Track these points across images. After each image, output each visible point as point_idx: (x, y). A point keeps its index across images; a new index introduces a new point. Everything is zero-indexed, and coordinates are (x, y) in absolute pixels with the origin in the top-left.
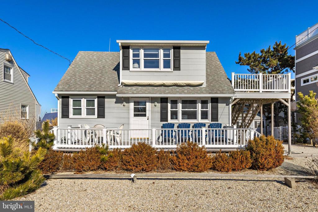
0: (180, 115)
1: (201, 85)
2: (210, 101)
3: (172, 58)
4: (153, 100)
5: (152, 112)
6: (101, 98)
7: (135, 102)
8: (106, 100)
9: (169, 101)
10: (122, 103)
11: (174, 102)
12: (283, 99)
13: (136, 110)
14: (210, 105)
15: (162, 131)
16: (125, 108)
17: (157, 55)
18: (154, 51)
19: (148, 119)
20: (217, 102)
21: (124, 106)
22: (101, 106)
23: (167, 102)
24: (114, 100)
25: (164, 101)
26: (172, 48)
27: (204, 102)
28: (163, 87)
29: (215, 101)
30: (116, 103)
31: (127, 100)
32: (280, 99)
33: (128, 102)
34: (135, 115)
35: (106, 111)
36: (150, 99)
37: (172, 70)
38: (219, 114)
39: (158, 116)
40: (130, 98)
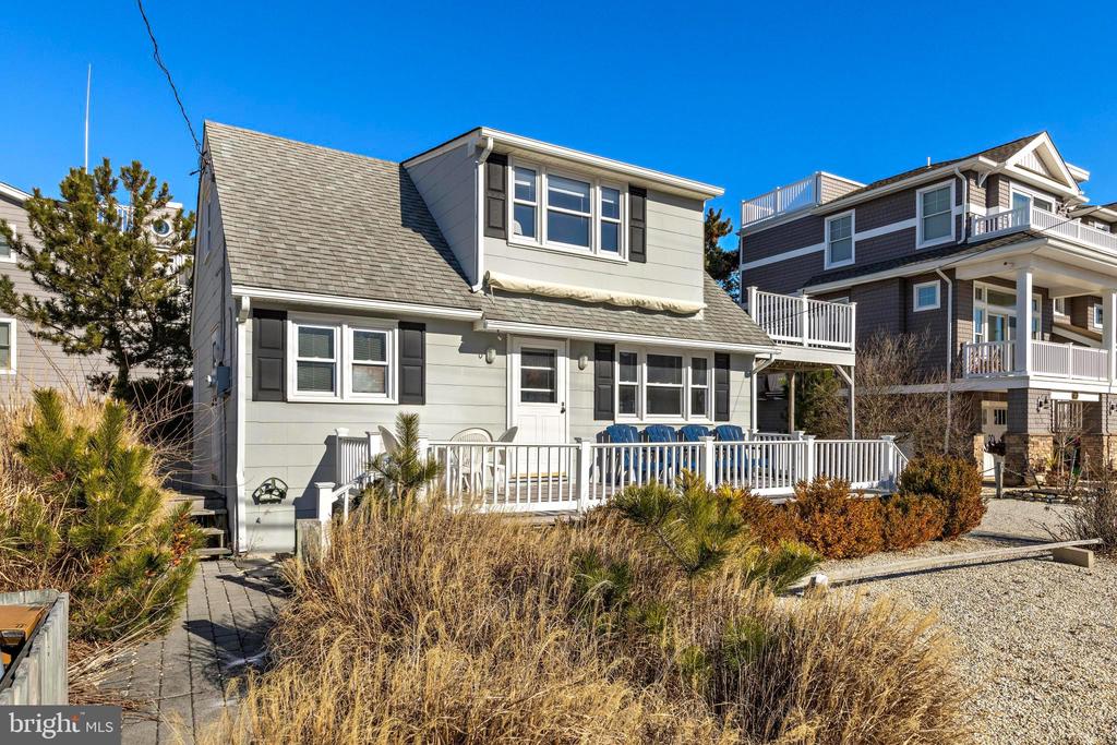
0: (643, 400)
1: (693, 314)
2: (711, 361)
3: (624, 220)
4: (576, 348)
5: (575, 388)
6: (413, 327)
7: (524, 353)
8: (429, 337)
9: (617, 354)
10: (483, 350)
11: (630, 360)
12: (842, 366)
13: (528, 378)
14: (711, 373)
15: (600, 450)
16: (491, 370)
17: (585, 204)
18: (573, 187)
19: (562, 412)
20: (728, 367)
21: (489, 362)
22: (413, 360)
23: (612, 359)
24: (457, 340)
25: (603, 352)
26: (627, 189)
27: (699, 364)
28: (601, 309)
29: (724, 361)
30: (462, 350)
31: (499, 343)
32: (838, 367)
33: (503, 351)
34: (526, 397)
35: (430, 376)
36: (568, 342)
37: (627, 260)
38: (732, 399)
39: (588, 401)
40: (509, 336)
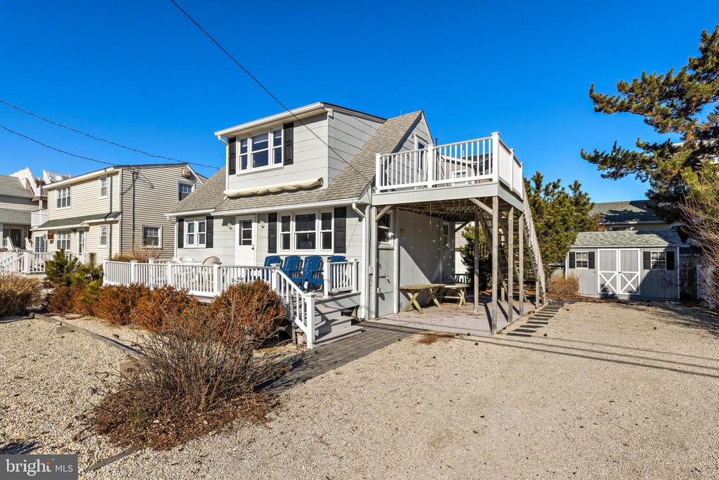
2: (333, 213)
3: (282, 145)
4: (259, 217)
5: (259, 237)
6: (210, 218)
7: (240, 222)
8: (214, 222)
9: (279, 218)
11: (286, 220)
13: (241, 234)
16: (231, 232)
18: (263, 138)
19: (253, 249)
20: (344, 216)
21: (230, 228)
22: (210, 231)
23: (276, 220)
24: (221, 221)
25: (272, 217)
26: (283, 127)
27: (326, 217)
29: (342, 212)
30: (223, 225)
31: (233, 220)
32: (472, 200)
33: (234, 223)
34: (241, 243)
35: (215, 236)
36: (256, 216)
37: (283, 166)
38: (348, 238)
39: (266, 243)
40: (236, 216)
